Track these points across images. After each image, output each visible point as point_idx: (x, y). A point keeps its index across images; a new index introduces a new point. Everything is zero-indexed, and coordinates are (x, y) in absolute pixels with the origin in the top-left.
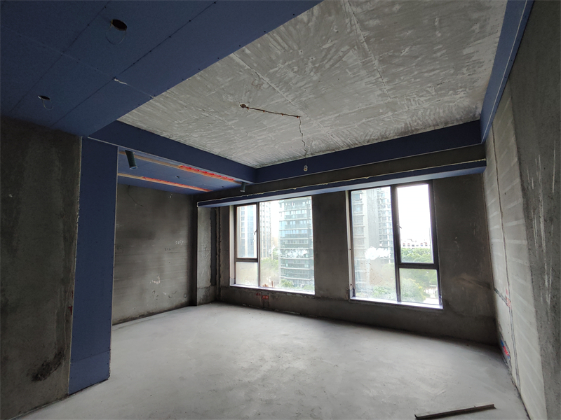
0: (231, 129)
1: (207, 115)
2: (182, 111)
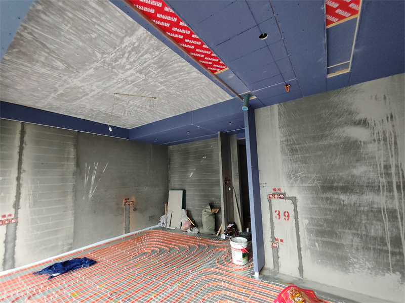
0: (161, 83)
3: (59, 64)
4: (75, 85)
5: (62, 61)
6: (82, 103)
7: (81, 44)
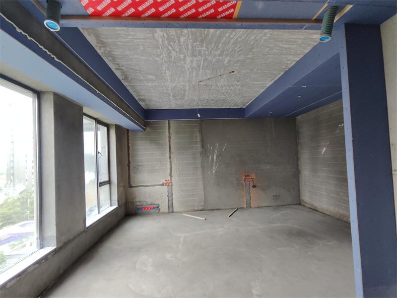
1: (248, 56)
2: (267, 50)
3: (151, 77)
4: (172, 86)
5: (150, 74)
6: (190, 97)
7: (143, 58)
